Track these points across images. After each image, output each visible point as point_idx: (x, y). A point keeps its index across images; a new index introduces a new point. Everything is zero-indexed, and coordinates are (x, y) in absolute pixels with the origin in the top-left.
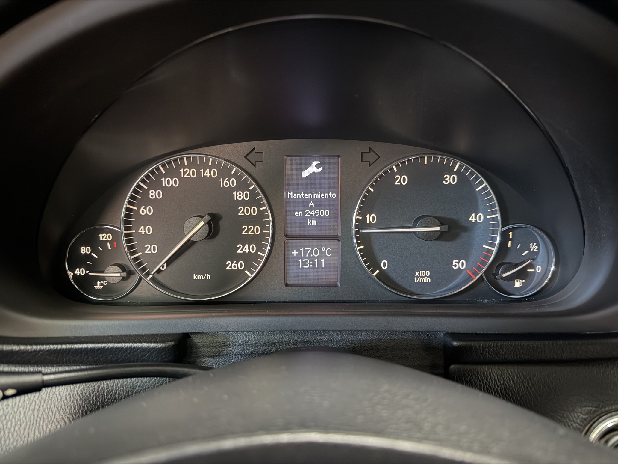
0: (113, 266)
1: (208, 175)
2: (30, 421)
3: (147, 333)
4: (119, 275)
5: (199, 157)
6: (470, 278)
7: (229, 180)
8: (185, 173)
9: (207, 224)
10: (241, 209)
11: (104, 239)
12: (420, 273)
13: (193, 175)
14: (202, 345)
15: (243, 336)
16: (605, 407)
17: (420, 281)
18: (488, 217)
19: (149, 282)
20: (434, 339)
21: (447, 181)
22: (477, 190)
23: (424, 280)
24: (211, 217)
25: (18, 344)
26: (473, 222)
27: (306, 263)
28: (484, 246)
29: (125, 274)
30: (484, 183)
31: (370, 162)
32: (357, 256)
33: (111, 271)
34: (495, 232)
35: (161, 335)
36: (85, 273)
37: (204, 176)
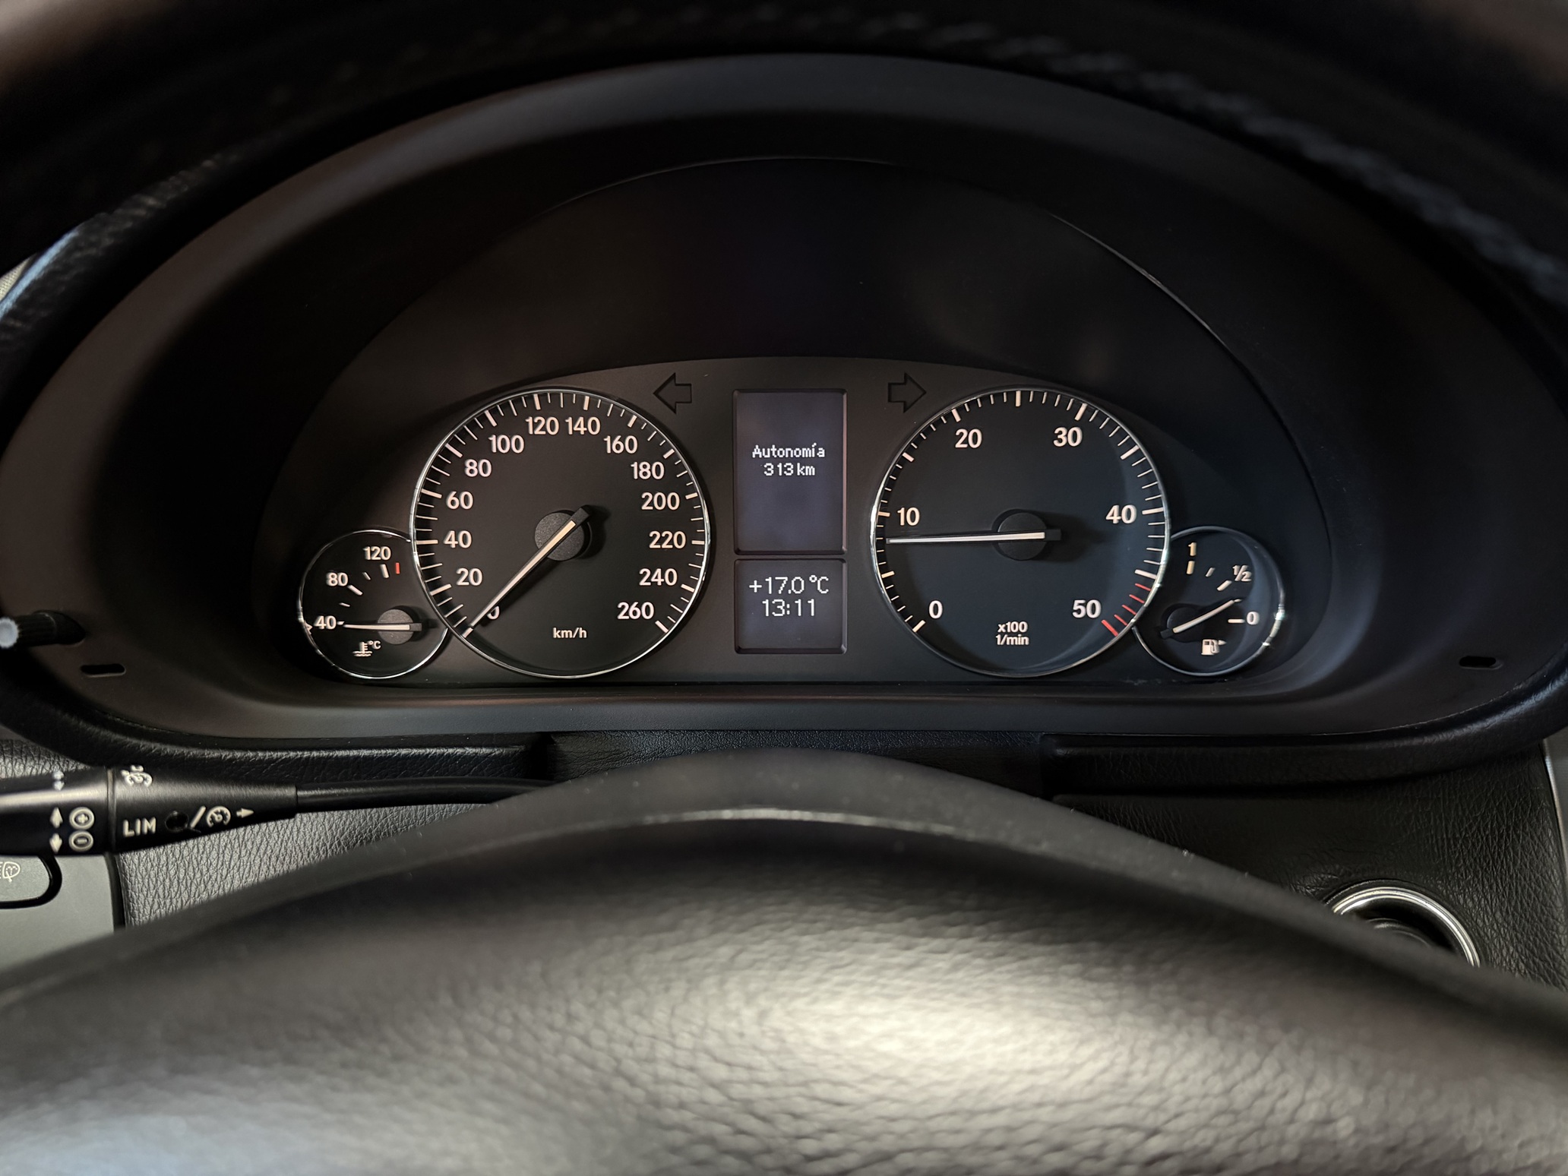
0: (394, 611)
1: (582, 430)
4: (406, 627)
5: (564, 393)
6: (1108, 635)
7: (623, 440)
8: (535, 425)
9: (580, 527)
10: (647, 497)
11: (374, 558)
12: (1007, 626)
13: (553, 429)
14: (575, 757)
17: (1008, 643)
18: (1145, 512)
19: (467, 643)
20: (1024, 746)
21: (1060, 441)
22: (1123, 457)
23: (1015, 640)
24: (586, 513)
26: (1115, 522)
27: (778, 607)
28: (1138, 572)
29: (418, 627)
30: (1136, 444)
31: (905, 402)
32: (880, 592)
33: (390, 620)
34: (1159, 544)
35: (498, 734)
36: (337, 625)
37: (573, 431)
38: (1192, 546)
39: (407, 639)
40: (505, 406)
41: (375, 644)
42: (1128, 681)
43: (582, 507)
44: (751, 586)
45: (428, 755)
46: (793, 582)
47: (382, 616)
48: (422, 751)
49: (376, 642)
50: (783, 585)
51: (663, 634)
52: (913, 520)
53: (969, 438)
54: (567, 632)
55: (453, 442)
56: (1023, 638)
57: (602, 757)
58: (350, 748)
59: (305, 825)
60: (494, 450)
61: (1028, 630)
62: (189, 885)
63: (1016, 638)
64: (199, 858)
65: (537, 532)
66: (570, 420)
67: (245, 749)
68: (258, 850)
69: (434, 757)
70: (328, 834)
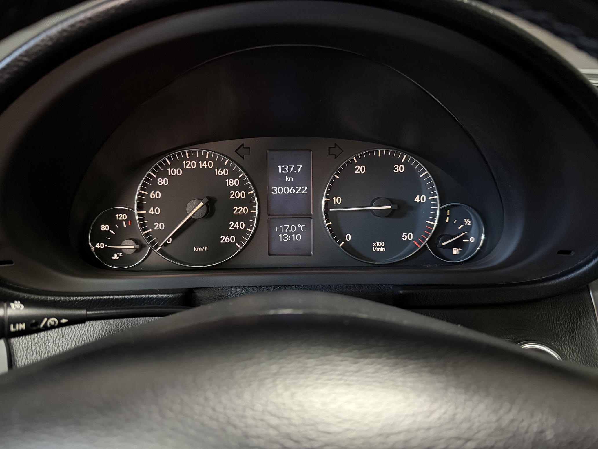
0: (129, 240)
1: (206, 166)
3: (160, 288)
4: (133, 247)
5: (198, 151)
6: (416, 247)
7: (222, 170)
8: (186, 164)
9: (205, 205)
10: (232, 193)
11: (120, 219)
12: (376, 244)
13: (194, 166)
14: (203, 298)
17: (377, 251)
18: (429, 198)
19: (158, 253)
20: (386, 290)
21: (396, 170)
22: (421, 176)
24: (207, 200)
26: (418, 202)
27: (286, 237)
28: (427, 222)
29: (138, 247)
30: (426, 171)
31: (335, 155)
32: (327, 231)
33: (126, 244)
34: (435, 210)
35: (171, 289)
36: (105, 247)
37: (202, 166)
38: (448, 211)
39: (133, 252)
40: (174, 156)
41: (120, 254)
42: (424, 265)
43: (206, 197)
44: (274, 229)
45: (142, 298)
46: (291, 227)
47: (123, 242)
48: (139, 296)
49: (121, 253)
50: (287, 228)
51: (239, 248)
52: (339, 202)
53: (361, 169)
54: (199, 248)
55: (153, 171)
56: (383, 249)
57: (215, 298)
58: (110, 295)
59: (90, 328)
60: (170, 175)
61: (384, 245)
62: (41, 354)
63: (380, 249)
64: (45, 343)
65: (187, 207)
66: (201, 162)
67: (65, 296)
68: (71, 339)
69: (145, 299)
70: (100, 331)
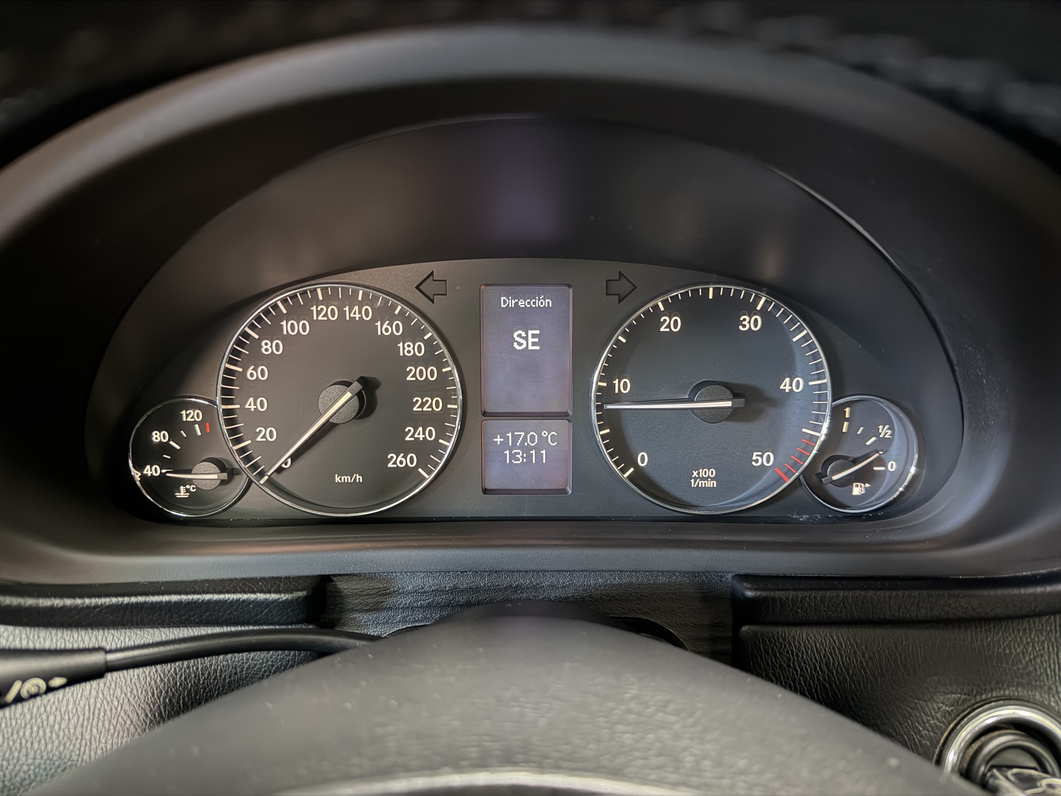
0: (205, 463)
1: (357, 316)
2: (84, 715)
3: (263, 575)
4: (215, 477)
5: (342, 288)
6: (780, 481)
7: (391, 324)
8: (319, 313)
9: (356, 396)
10: (411, 370)
11: (189, 419)
12: (699, 472)
13: (333, 316)
14: (350, 594)
15: (415, 579)
16: (982, 694)
17: (700, 486)
18: (811, 383)
19: (265, 488)
20: (718, 583)
21: (744, 326)
22: (794, 340)
23: (705, 483)
24: (362, 385)
25: (61, 596)
26: (787, 391)
27: (517, 456)
28: (804, 430)
29: (224, 476)
30: (805, 329)
31: (619, 295)
32: (599, 446)
33: (202, 470)
35: (285, 579)
36: (161, 473)
37: (350, 317)
38: (848, 411)
40: (294, 297)
41: (191, 488)
43: (357, 381)
44: (495, 440)
46: (528, 436)
47: (195, 467)
50: (521, 439)
51: (424, 479)
52: (625, 388)
53: (671, 324)
54: (346, 478)
55: (252, 326)
56: (712, 482)
60: (285, 333)
61: (715, 476)
65: (320, 400)
69: (232, 602)
